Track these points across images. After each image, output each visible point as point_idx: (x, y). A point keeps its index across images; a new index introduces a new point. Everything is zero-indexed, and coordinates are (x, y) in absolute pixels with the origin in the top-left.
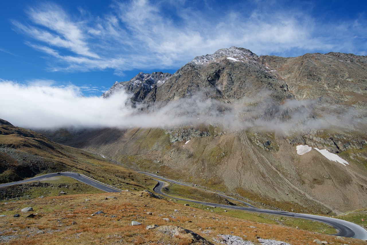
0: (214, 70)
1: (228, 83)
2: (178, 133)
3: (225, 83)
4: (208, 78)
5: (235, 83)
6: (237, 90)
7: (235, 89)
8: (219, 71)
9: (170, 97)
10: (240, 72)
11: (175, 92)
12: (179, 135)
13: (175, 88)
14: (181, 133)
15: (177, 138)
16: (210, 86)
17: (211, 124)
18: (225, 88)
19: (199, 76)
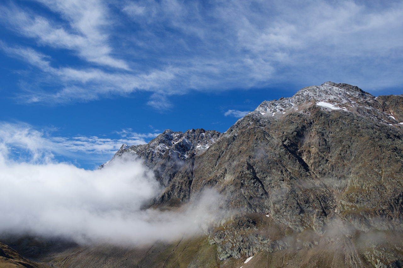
0: (293, 127)
1: (320, 150)
2: (232, 243)
3: (314, 150)
4: (283, 142)
5: (332, 150)
6: (337, 163)
7: (333, 160)
8: (304, 128)
9: (218, 175)
12: (233, 247)
13: (227, 158)
14: (238, 244)
15: (230, 252)
16: (287, 156)
17: (290, 226)
18: (315, 158)
19: (268, 139)
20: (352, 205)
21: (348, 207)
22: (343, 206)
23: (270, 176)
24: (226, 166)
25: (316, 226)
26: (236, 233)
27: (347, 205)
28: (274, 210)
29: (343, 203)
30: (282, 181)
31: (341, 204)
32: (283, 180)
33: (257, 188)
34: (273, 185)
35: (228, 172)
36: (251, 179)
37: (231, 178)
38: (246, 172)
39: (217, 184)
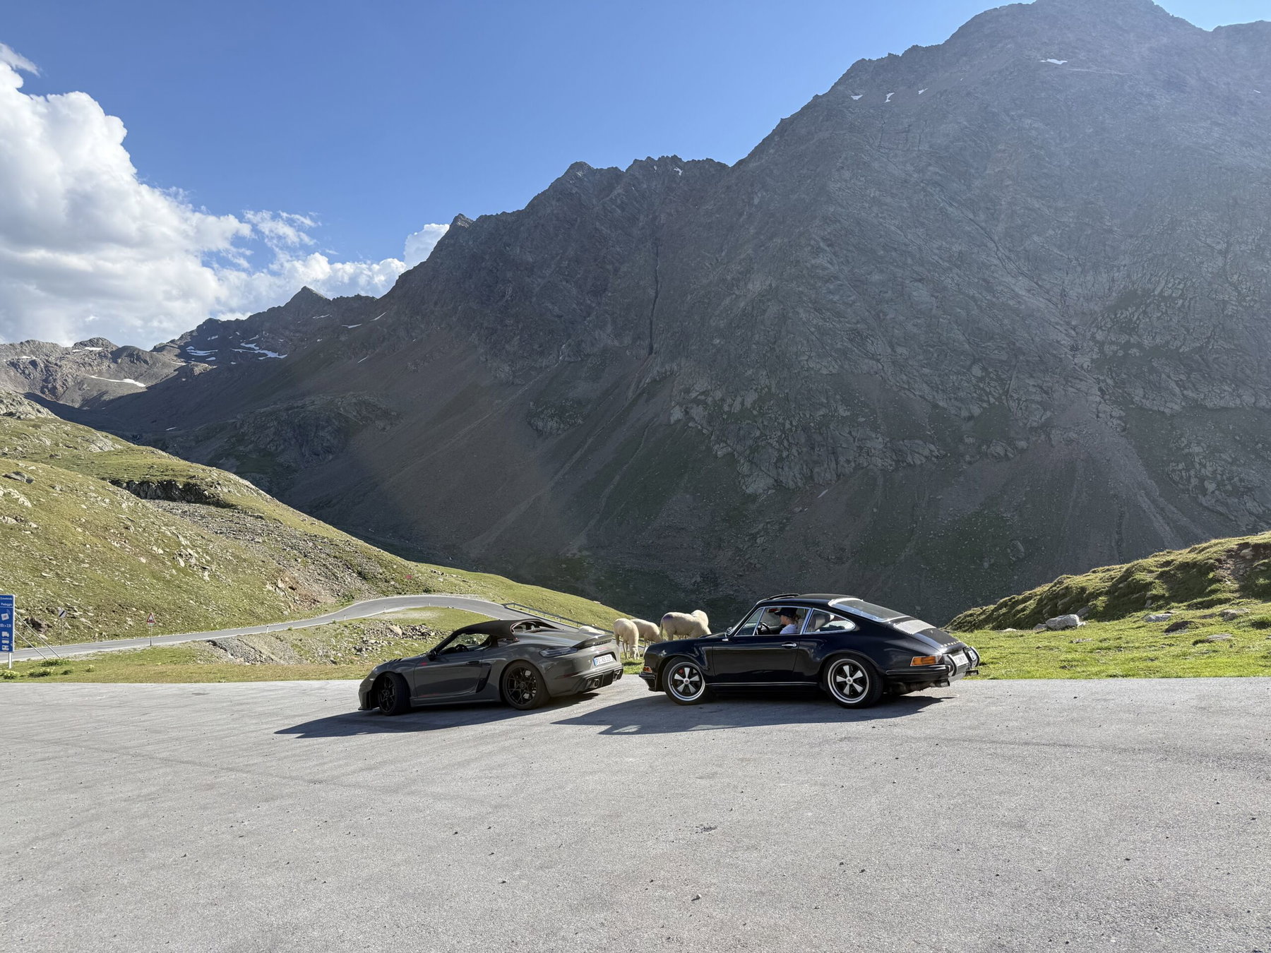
1: (1030, 192)
2: (779, 451)
3: (1013, 193)
6: (1081, 227)
7: (1069, 221)
9: (729, 278)
11: (750, 251)
12: (780, 459)
14: (794, 451)
15: (774, 473)
16: (932, 213)
17: (942, 404)
22: (1101, 344)
25: (1019, 400)
26: (787, 425)
28: (894, 363)
29: (1100, 336)
30: (915, 284)
33: (844, 303)
34: (889, 294)
35: (756, 266)
36: (827, 282)
37: (768, 283)
38: (813, 262)
39: (727, 301)
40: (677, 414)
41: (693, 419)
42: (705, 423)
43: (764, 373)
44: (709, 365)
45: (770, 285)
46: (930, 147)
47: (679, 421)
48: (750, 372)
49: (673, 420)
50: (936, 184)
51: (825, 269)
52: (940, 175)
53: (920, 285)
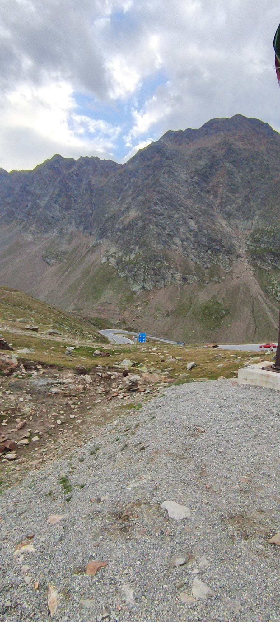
0: (202, 163)
1: (228, 190)
2: (144, 276)
3: (222, 190)
4: (192, 178)
5: (240, 191)
6: (244, 204)
9: (122, 209)
10: (252, 170)
12: (144, 279)
13: (130, 192)
14: (149, 277)
15: (142, 284)
16: (195, 194)
17: (198, 263)
18: (222, 198)
19: (176, 174)
20: (257, 246)
21: (253, 247)
22: (248, 246)
23: (178, 214)
24: (129, 200)
25: (223, 263)
26: (147, 267)
27: (251, 246)
28: (183, 247)
29: (248, 243)
30: (190, 219)
31: (246, 243)
32: (192, 218)
33: (166, 224)
34: (181, 222)
35: (132, 207)
36: (160, 216)
37: (138, 213)
38: (155, 208)
39: (122, 218)
40: (104, 260)
41: (110, 262)
42: (115, 264)
43: (138, 247)
44: (116, 242)
45: (139, 214)
46: (195, 169)
47: (105, 263)
48: (132, 247)
49: (102, 262)
50: (197, 183)
51: (159, 211)
52: (198, 180)
53: (191, 220)
